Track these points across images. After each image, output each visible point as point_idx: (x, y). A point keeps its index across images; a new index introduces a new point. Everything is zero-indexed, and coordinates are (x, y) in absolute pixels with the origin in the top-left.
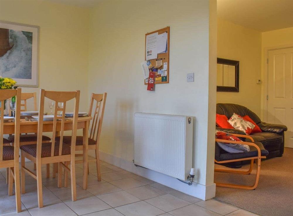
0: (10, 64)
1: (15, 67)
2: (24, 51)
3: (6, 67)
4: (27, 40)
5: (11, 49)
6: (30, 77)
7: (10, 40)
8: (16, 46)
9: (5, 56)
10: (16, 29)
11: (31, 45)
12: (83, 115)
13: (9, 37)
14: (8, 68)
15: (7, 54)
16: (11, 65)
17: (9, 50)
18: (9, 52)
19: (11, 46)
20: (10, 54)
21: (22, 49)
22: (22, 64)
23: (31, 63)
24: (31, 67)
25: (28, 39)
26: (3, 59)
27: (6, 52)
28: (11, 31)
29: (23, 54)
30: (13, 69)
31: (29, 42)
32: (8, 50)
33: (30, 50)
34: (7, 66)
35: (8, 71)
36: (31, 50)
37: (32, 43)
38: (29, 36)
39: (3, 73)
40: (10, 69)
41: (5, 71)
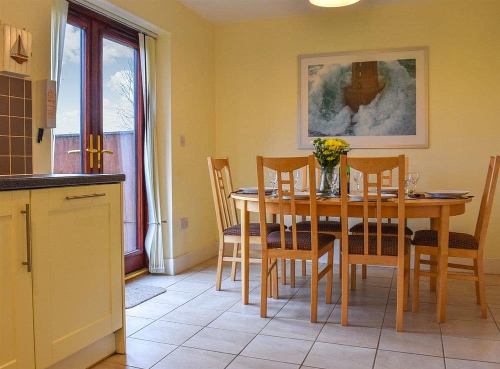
0: (381, 114)
1: (388, 118)
2: (403, 91)
3: (375, 119)
4: (407, 73)
5: (382, 92)
6: (413, 132)
7: (380, 77)
8: (390, 85)
9: (372, 104)
10: (389, 58)
11: (414, 80)
12: (463, 196)
13: (379, 73)
14: (379, 121)
15: (376, 99)
16: (382, 116)
17: (379, 94)
18: (378, 95)
19: (381, 85)
20: (380, 98)
21: (399, 88)
22: (400, 112)
23: (415, 110)
24: (415, 115)
25: (408, 71)
26: (370, 108)
27: (374, 97)
28: (381, 63)
29: (401, 96)
30: (387, 121)
31: (410, 76)
32: (377, 93)
33: (413, 87)
34: (377, 118)
35: (378, 124)
36: (415, 88)
37: (415, 77)
38: (410, 66)
39: (370, 129)
40: (381, 122)
41: (374, 125)
